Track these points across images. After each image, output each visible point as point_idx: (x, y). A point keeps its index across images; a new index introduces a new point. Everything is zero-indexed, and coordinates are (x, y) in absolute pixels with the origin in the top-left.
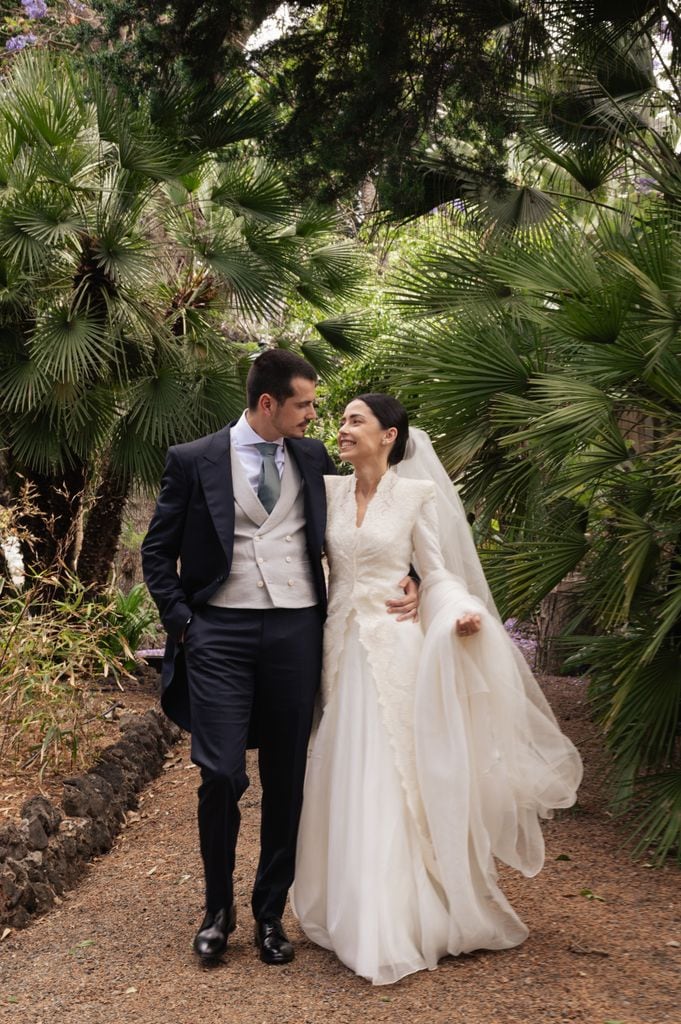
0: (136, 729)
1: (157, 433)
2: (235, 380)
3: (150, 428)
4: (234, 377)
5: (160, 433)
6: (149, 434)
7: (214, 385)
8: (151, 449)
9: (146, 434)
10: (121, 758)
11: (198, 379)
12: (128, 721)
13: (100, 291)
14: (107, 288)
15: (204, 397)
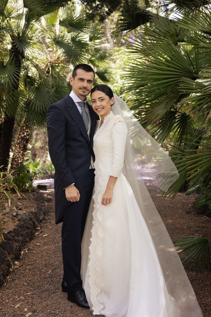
0: (24, 221)
1: (38, 107)
2: (67, 89)
3: (35, 105)
4: (66, 87)
5: (39, 108)
6: (35, 107)
7: (58, 90)
8: (36, 113)
9: (33, 107)
10: (14, 237)
11: (53, 87)
12: (21, 217)
13: (18, 56)
14: (21, 55)
15: (55, 94)
